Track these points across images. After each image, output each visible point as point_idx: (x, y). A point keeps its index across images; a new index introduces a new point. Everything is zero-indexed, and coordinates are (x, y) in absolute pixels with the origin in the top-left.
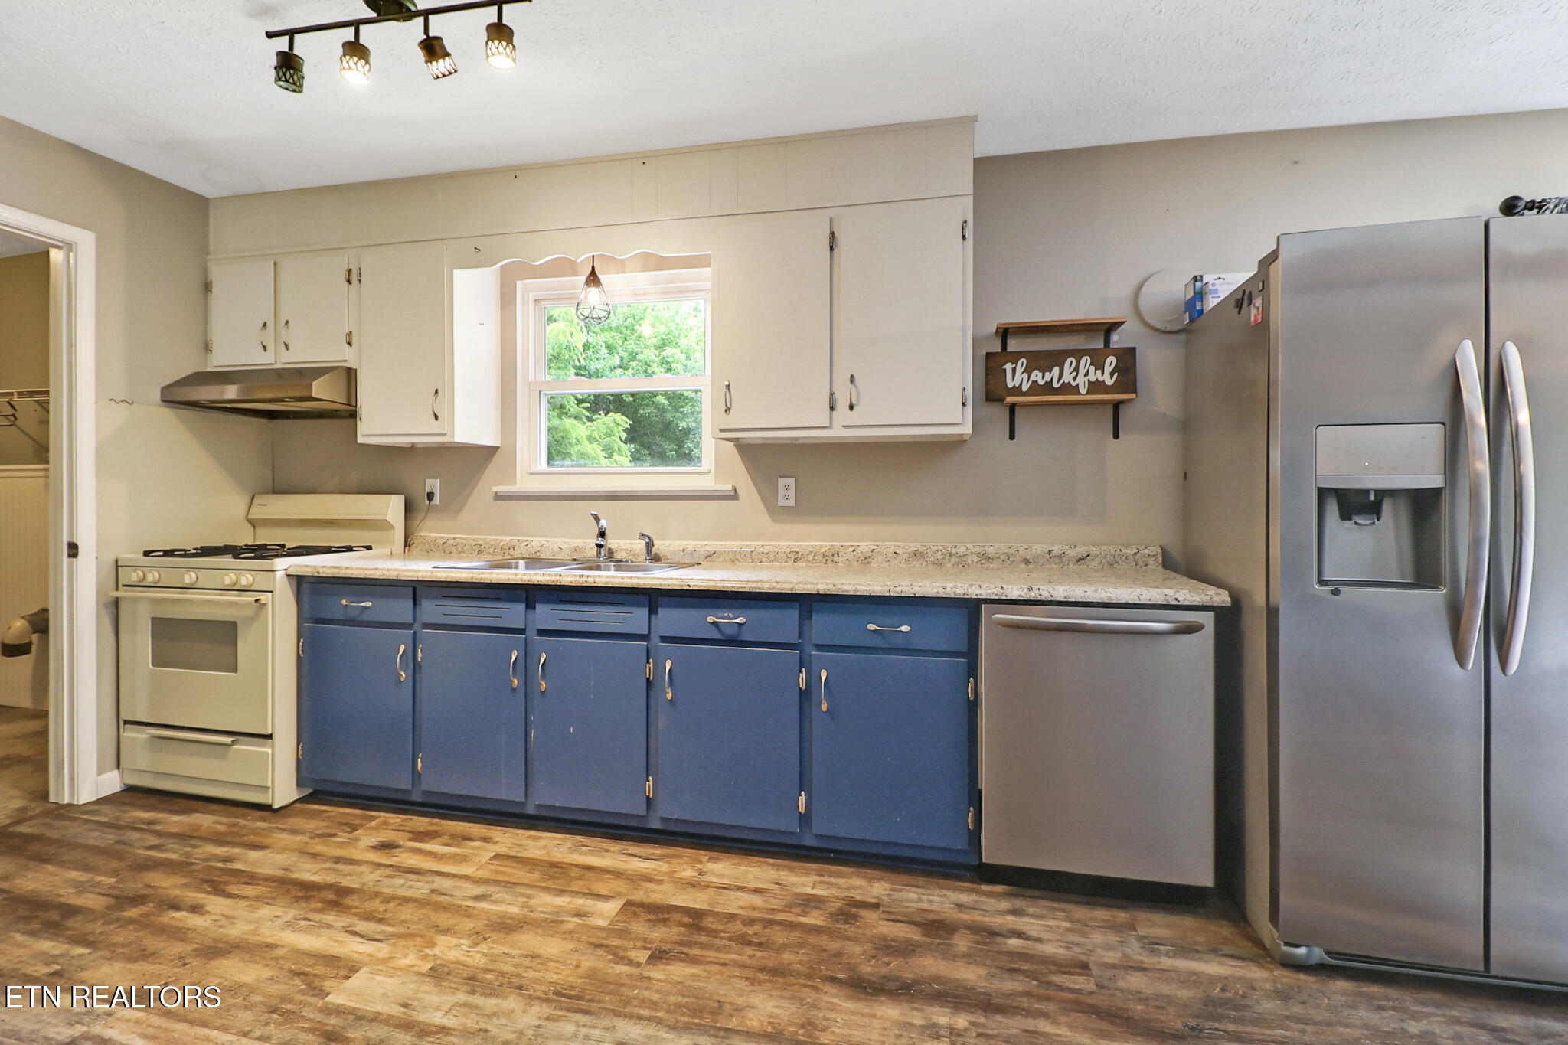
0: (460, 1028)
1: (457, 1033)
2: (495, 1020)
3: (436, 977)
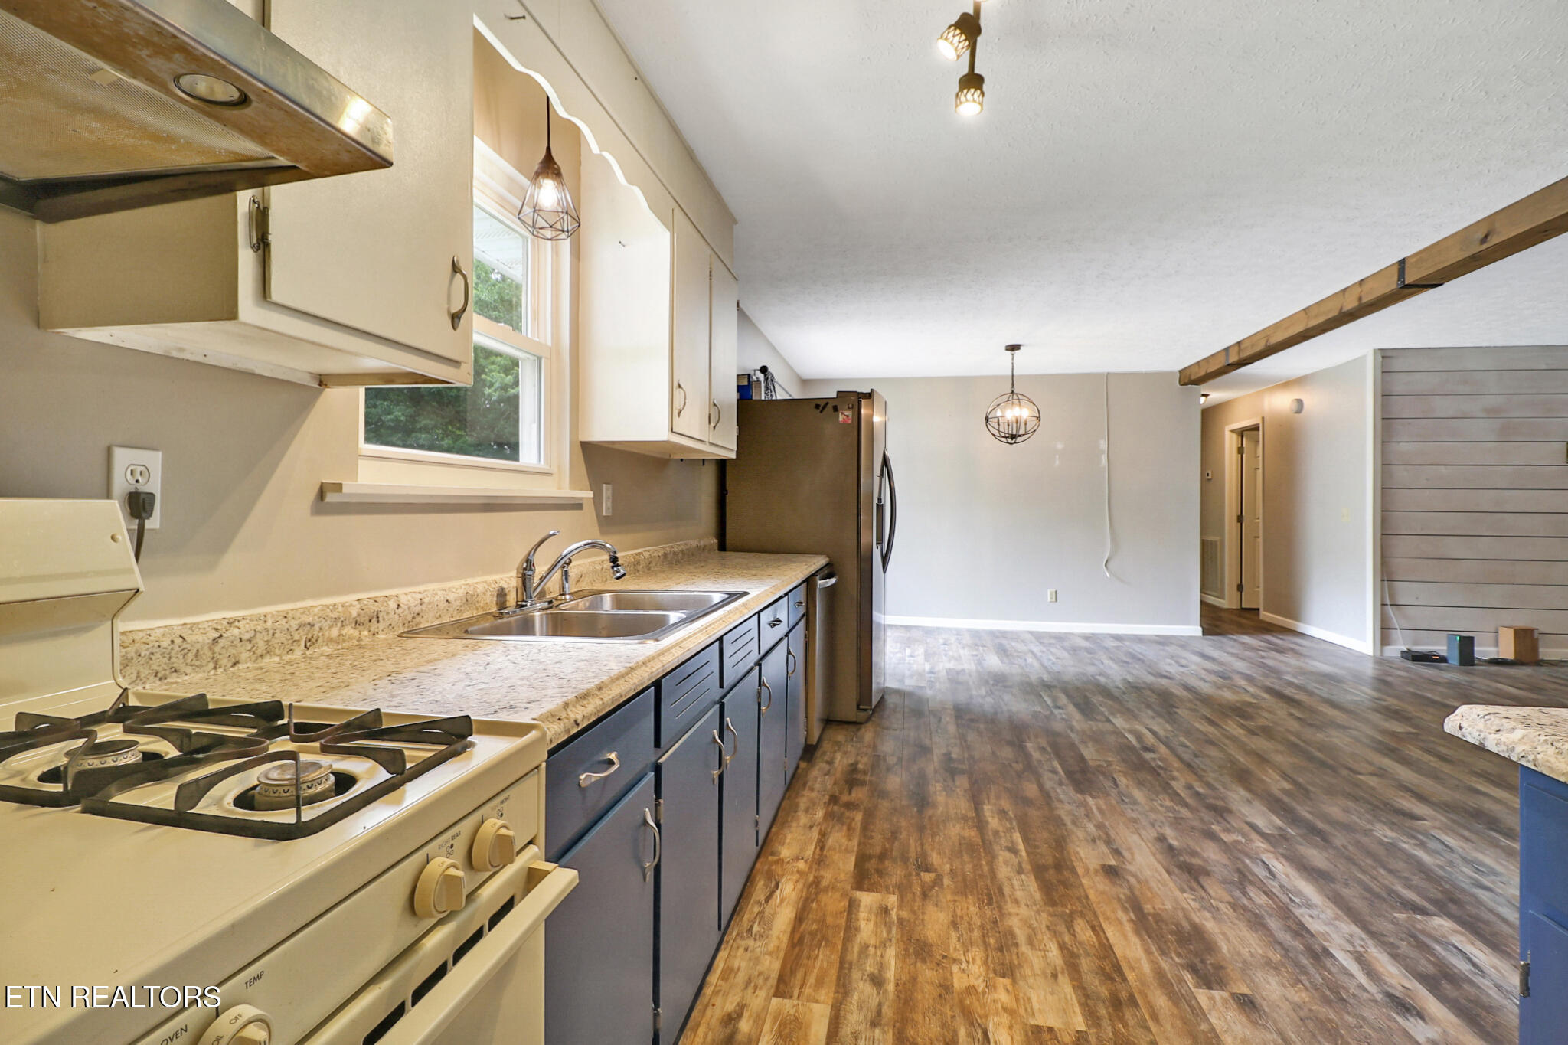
0: (1054, 939)
1: (1060, 940)
2: (1035, 925)
3: (1012, 971)
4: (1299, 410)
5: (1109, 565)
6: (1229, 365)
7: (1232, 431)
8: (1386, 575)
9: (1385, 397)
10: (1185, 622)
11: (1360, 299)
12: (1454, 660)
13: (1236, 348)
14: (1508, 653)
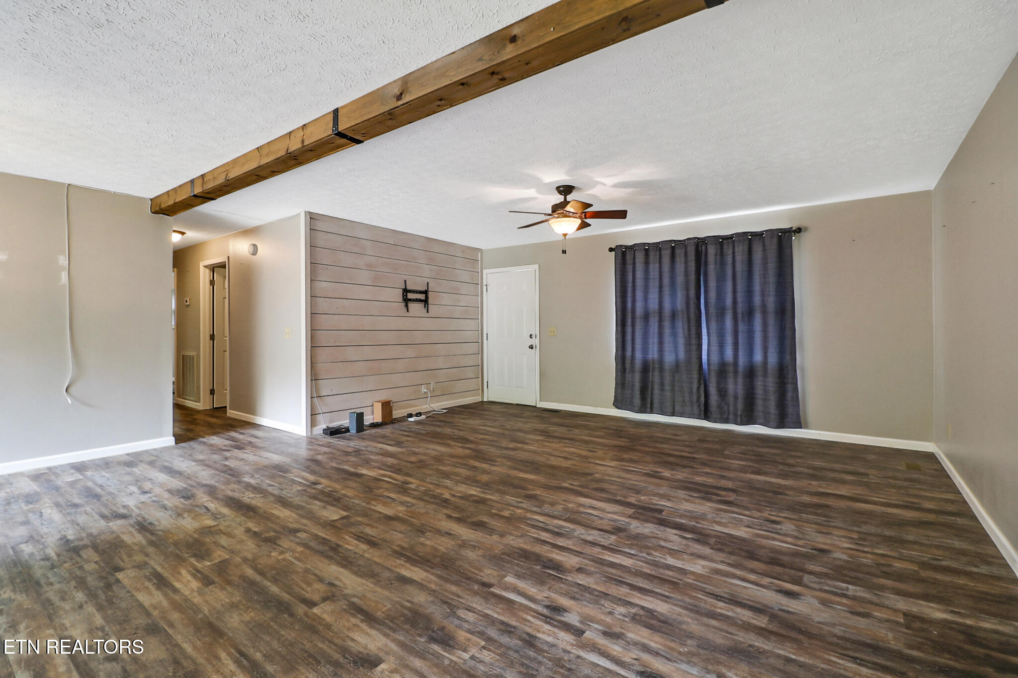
4: (255, 253)
5: (70, 390)
6: (195, 196)
7: (206, 267)
8: (314, 377)
9: (312, 247)
10: (161, 435)
11: (303, 141)
12: (353, 431)
13: (200, 181)
14: (378, 418)
